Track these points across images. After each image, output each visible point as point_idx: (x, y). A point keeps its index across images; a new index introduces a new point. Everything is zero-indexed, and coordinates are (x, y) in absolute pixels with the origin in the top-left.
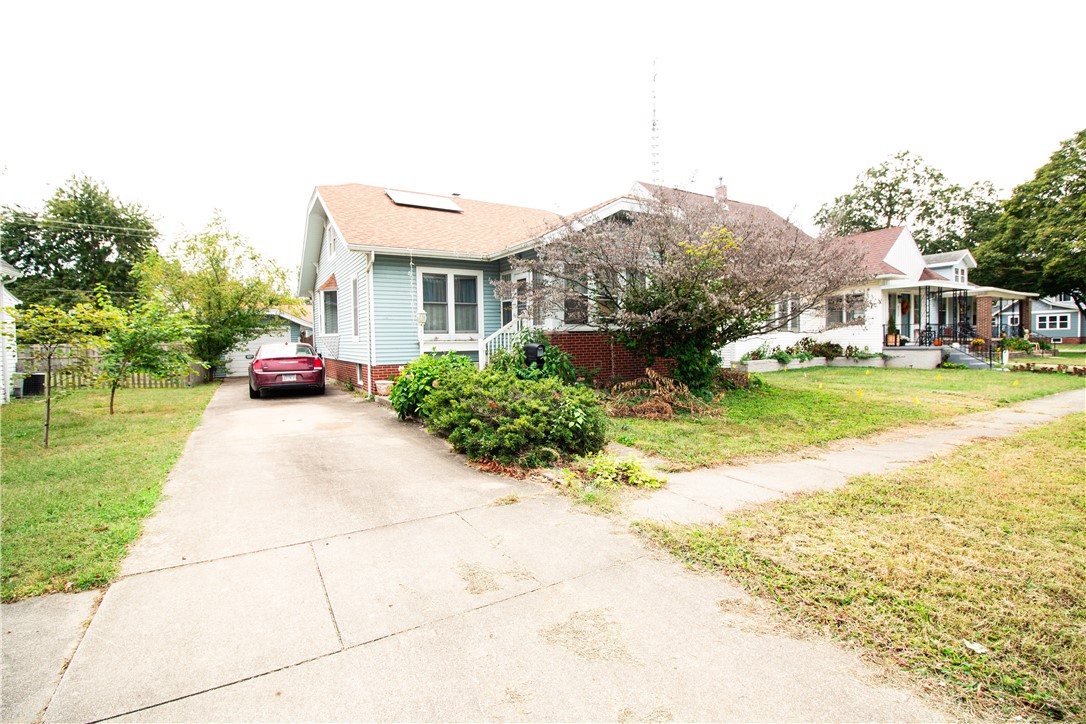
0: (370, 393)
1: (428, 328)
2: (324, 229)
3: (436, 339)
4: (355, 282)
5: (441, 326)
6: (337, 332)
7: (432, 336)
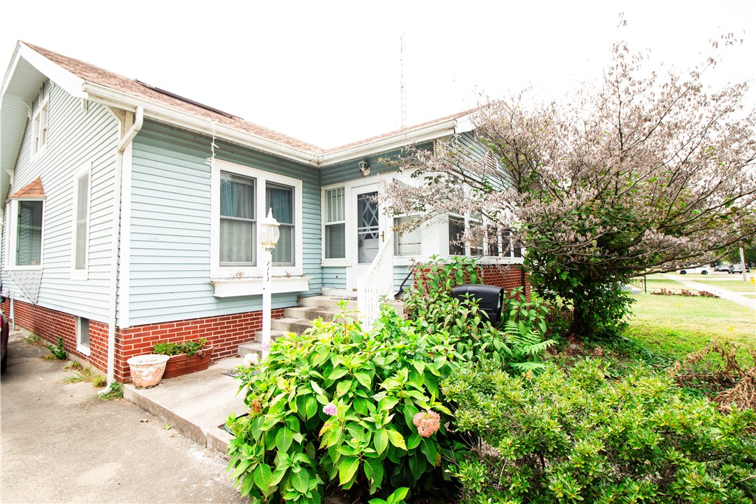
0: (110, 378)
1: (227, 257)
2: (28, 121)
3: (240, 276)
4: (84, 182)
5: (243, 255)
6: (38, 263)
7: (234, 271)
